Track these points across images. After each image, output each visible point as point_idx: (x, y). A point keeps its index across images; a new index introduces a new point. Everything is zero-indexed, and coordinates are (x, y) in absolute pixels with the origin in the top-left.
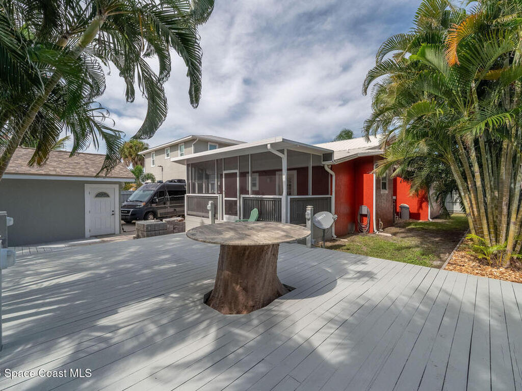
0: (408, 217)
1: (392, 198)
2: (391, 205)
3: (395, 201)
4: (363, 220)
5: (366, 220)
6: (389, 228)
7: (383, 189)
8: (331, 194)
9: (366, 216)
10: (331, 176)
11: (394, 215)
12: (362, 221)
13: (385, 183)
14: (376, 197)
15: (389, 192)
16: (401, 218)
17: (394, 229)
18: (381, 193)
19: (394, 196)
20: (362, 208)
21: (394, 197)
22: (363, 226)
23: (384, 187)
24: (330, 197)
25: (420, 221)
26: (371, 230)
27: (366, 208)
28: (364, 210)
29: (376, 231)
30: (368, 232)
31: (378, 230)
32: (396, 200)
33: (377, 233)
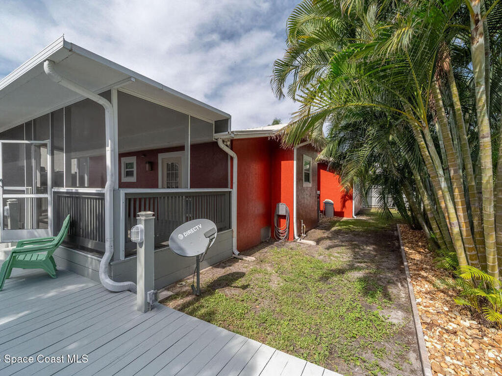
0: (333, 214)
1: (316, 192)
2: (316, 201)
3: (319, 197)
4: (280, 222)
5: (284, 223)
6: (313, 230)
7: (305, 181)
8: (232, 188)
9: (284, 217)
10: (232, 158)
11: (318, 212)
12: (279, 225)
13: (309, 174)
14: (297, 192)
15: (313, 186)
16: (325, 214)
17: (318, 233)
18: (304, 186)
19: (318, 190)
20: (279, 206)
21: (318, 192)
22: (280, 231)
23: (307, 180)
24: (230, 192)
25: (345, 219)
26: (291, 237)
27: (285, 206)
28: (282, 209)
29: (296, 237)
30: (287, 238)
31: (299, 236)
32: (319, 195)
33: (299, 241)
